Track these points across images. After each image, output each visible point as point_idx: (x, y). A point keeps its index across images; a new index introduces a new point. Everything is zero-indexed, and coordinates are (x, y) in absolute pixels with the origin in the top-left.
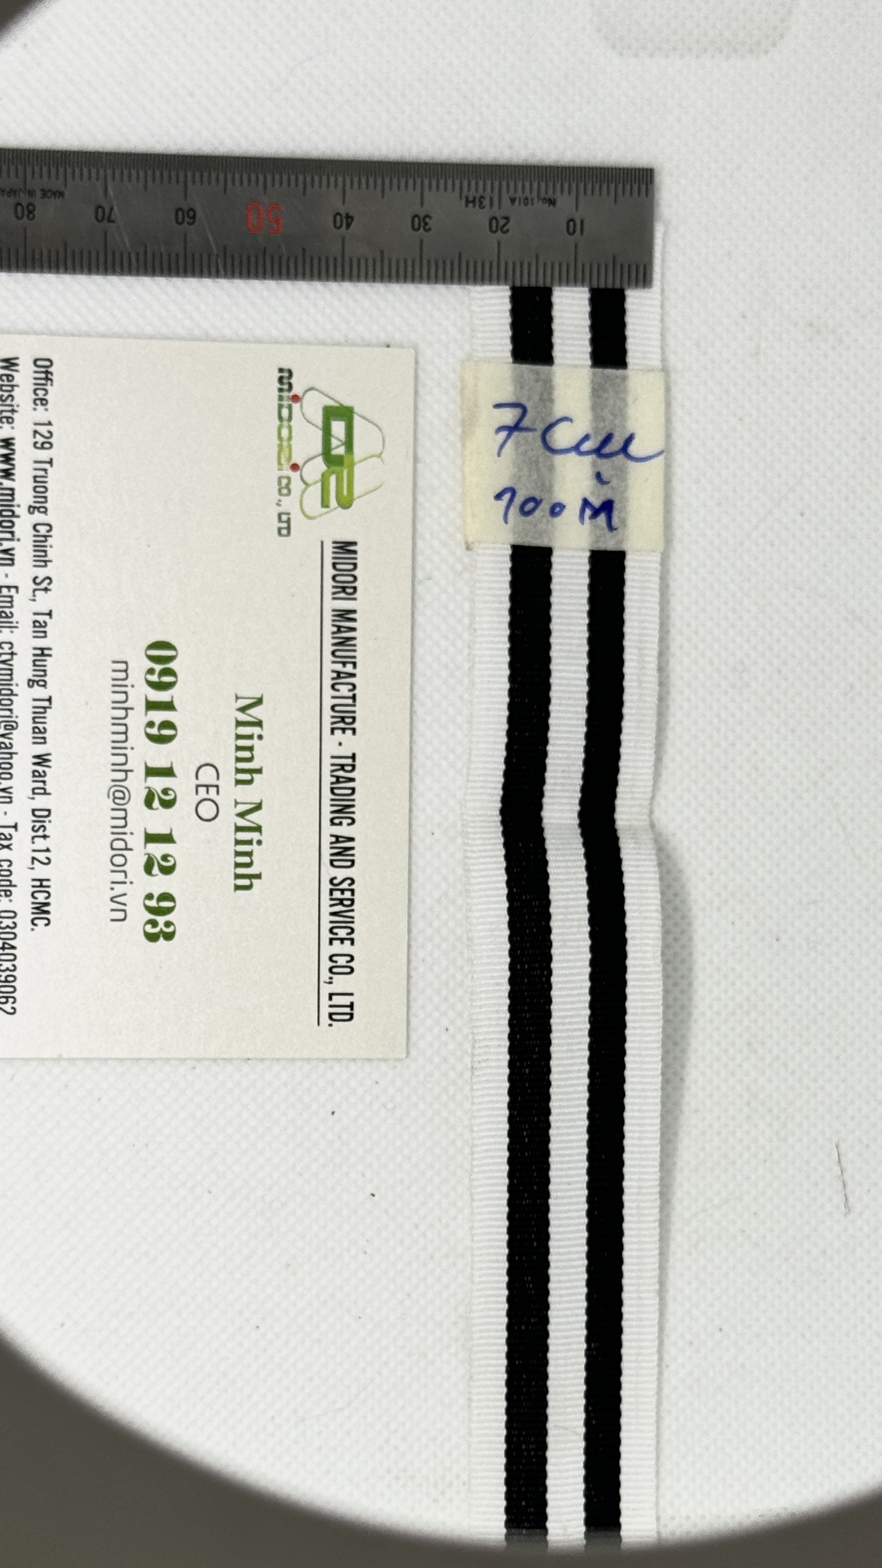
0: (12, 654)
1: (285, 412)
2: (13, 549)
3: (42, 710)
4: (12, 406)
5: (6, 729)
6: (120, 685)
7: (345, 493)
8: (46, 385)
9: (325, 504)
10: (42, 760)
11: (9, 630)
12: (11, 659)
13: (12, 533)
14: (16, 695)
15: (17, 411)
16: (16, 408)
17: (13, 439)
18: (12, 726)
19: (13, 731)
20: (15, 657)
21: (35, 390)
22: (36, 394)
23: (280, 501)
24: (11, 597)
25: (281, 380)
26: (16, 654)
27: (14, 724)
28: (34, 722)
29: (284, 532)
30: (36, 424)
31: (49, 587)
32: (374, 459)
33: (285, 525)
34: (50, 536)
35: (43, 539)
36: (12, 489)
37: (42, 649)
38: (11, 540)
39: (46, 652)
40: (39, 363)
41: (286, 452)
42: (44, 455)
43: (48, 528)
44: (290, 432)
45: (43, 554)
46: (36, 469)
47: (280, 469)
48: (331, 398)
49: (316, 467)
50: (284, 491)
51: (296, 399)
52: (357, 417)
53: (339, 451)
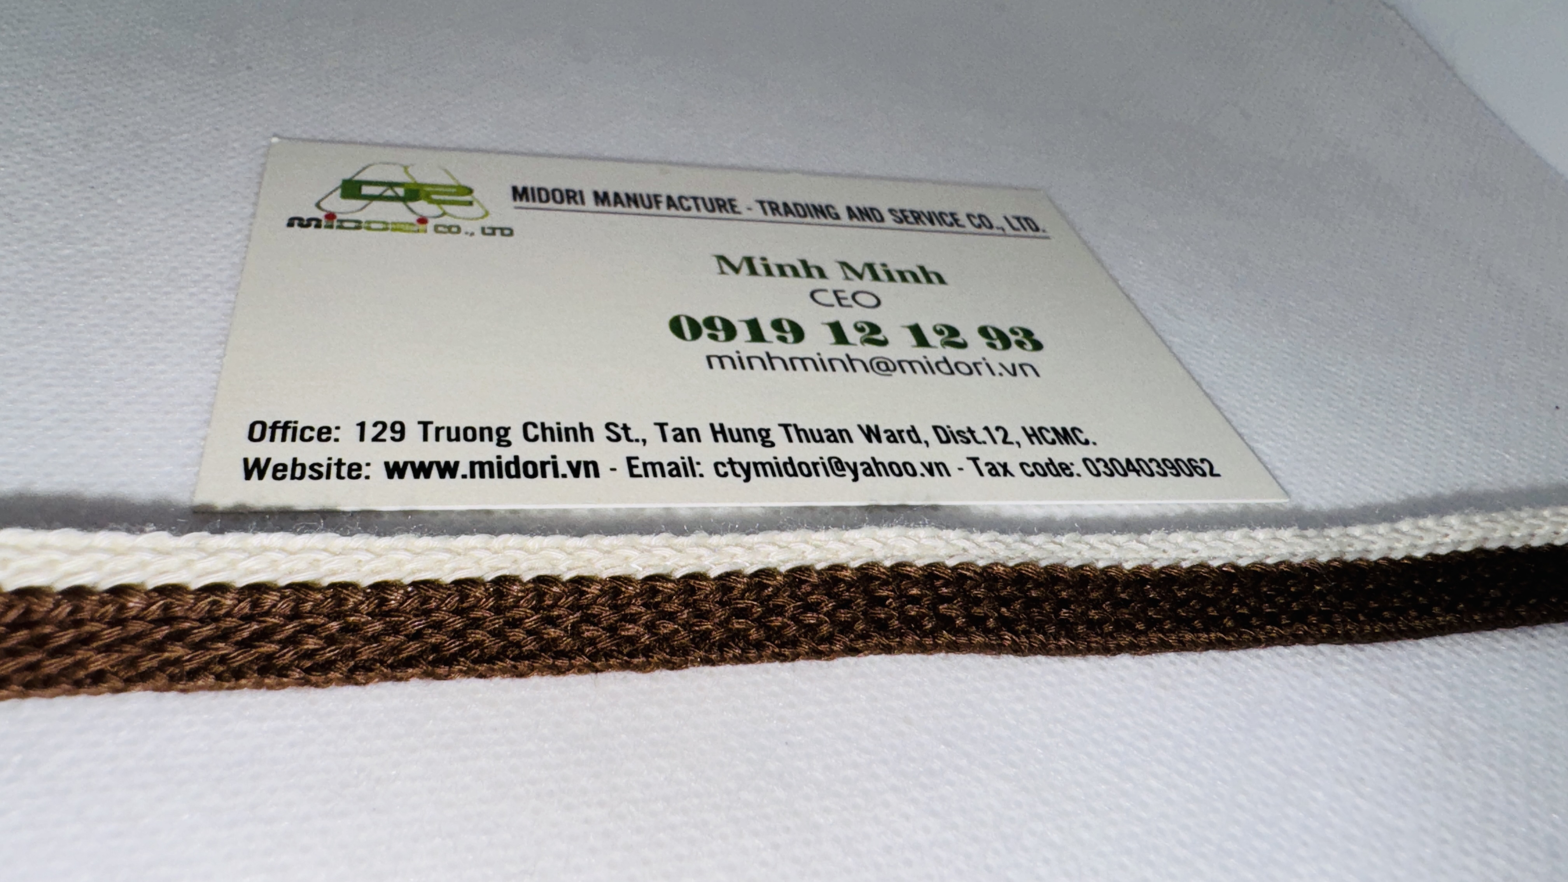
0: (731, 462)
1: (346, 224)
2: (569, 463)
3: (802, 434)
4: (329, 466)
5: (843, 469)
6: (742, 363)
7: (454, 190)
8: (295, 429)
9: (470, 203)
10: (871, 434)
11: (696, 467)
12: (740, 464)
13: (544, 464)
14: (790, 459)
15: (340, 460)
16: (335, 461)
17: (387, 464)
18: (836, 463)
19: (843, 460)
20: (734, 460)
21: (302, 439)
22: (311, 439)
23: (467, 233)
24: (645, 465)
25: (301, 225)
26: (730, 459)
27: (833, 461)
28: (822, 440)
29: (507, 232)
30: (362, 439)
31: (621, 426)
32: (410, 170)
33: (498, 232)
34: (543, 424)
35: (548, 433)
36: (472, 464)
37: (715, 433)
38: (555, 465)
39: (717, 428)
40: (257, 434)
41: (402, 226)
42: (414, 431)
43: (530, 428)
44: (375, 222)
45: (571, 433)
46: (437, 439)
47: (425, 231)
48: (331, 193)
49: (422, 207)
50: (454, 229)
51: (331, 216)
52: (357, 178)
53: (401, 191)
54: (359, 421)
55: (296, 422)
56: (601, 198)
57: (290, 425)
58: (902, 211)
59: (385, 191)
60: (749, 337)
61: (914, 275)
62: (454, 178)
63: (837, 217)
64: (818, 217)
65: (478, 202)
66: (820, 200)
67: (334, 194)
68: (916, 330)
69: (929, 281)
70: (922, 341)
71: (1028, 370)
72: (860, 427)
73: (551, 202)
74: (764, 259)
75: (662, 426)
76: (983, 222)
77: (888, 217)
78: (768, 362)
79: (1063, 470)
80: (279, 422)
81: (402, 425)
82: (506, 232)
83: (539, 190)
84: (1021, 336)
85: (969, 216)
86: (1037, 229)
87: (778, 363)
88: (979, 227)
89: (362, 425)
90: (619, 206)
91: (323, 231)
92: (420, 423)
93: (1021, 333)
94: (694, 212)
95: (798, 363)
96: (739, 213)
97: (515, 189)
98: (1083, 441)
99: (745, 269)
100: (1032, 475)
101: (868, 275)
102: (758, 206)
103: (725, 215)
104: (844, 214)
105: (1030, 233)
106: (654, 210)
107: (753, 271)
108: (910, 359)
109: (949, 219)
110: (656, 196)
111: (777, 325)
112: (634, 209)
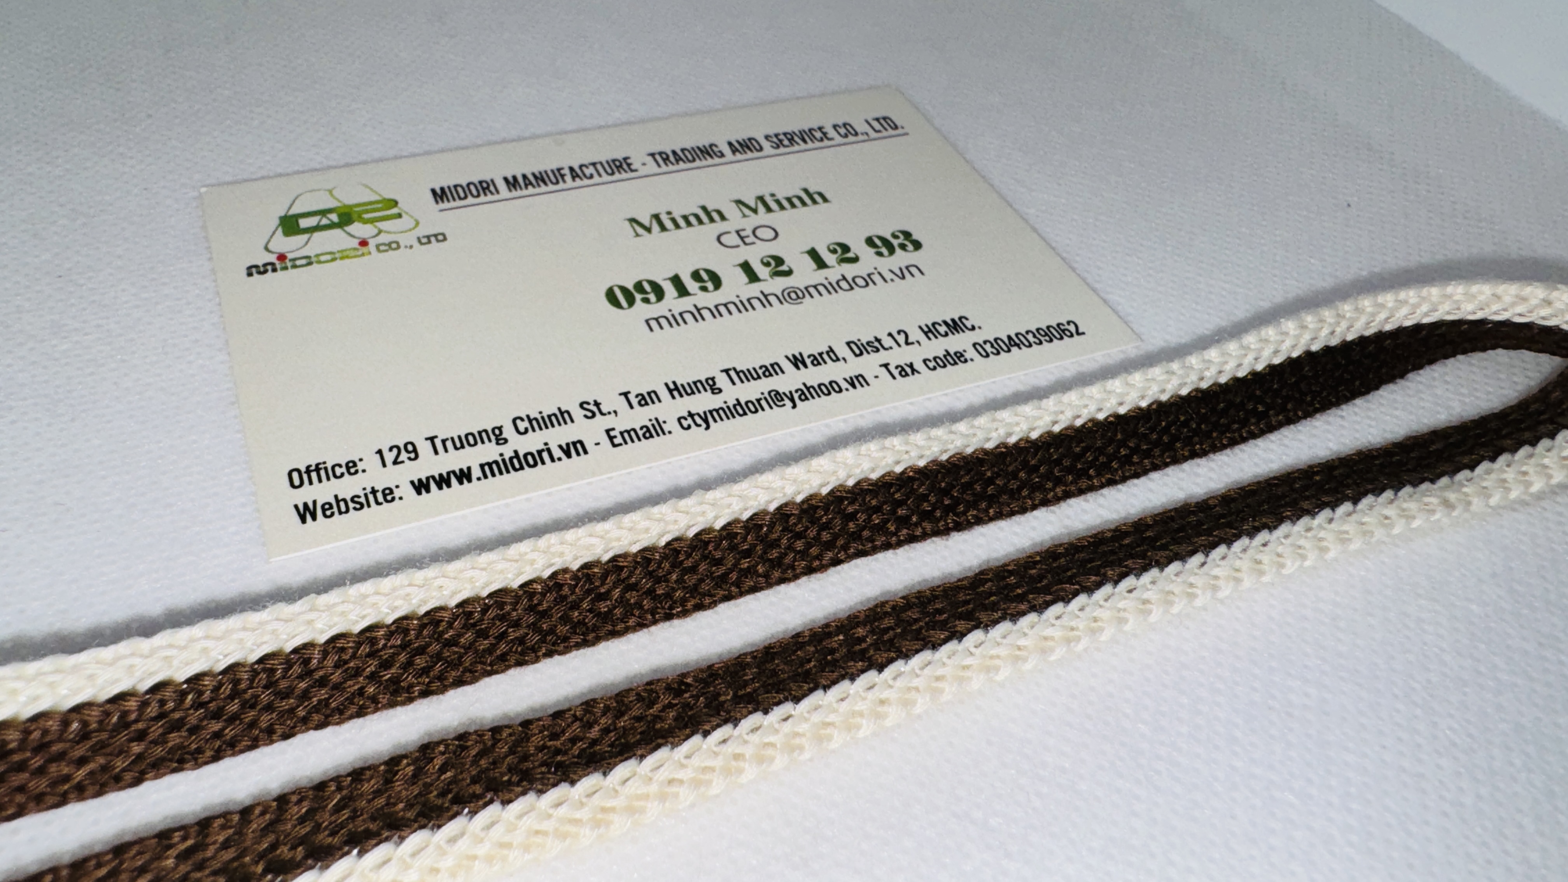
0: (691, 415)
1: (298, 263)
2: (560, 447)
3: (741, 375)
4: (366, 495)
5: (783, 400)
6: (676, 320)
7: (380, 206)
8: (326, 469)
9: (399, 216)
10: (798, 361)
15: (373, 488)
16: (369, 490)
17: (412, 483)
19: (781, 391)
20: (693, 412)
21: (335, 476)
22: (342, 475)
23: (406, 247)
24: (622, 433)
25: (259, 273)
26: (689, 412)
27: (773, 394)
28: (759, 377)
30: (384, 465)
31: (592, 403)
32: (334, 192)
33: (433, 239)
34: (528, 416)
35: (534, 423)
36: (482, 466)
37: (671, 391)
38: (549, 451)
39: (672, 386)
40: (297, 482)
41: (348, 253)
42: (425, 448)
44: (322, 254)
46: (446, 451)
47: (370, 253)
48: (274, 233)
49: (358, 229)
50: (394, 246)
51: (282, 257)
52: (291, 212)
53: (334, 217)
54: (376, 450)
55: (324, 463)
56: (512, 183)
57: (320, 466)
58: (776, 135)
59: (320, 220)
60: (676, 294)
61: (800, 198)
62: (376, 193)
63: (722, 155)
64: (706, 159)
65: (407, 213)
66: (703, 141)
67: (277, 232)
68: (813, 254)
69: (815, 202)
70: (821, 264)
71: (913, 270)
72: (787, 357)
73: (470, 197)
74: (669, 213)
75: (626, 394)
76: (847, 130)
77: (766, 144)
78: (698, 313)
79: (959, 358)
80: (310, 466)
81: (412, 444)
82: (441, 237)
83: (455, 186)
84: (901, 240)
85: (835, 127)
86: (896, 127)
87: (706, 313)
88: (846, 136)
89: (380, 452)
90: (530, 187)
91: (280, 274)
92: (427, 439)
93: (902, 237)
94: (597, 179)
95: (722, 309)
96: (636, 171)
97: (433, 191)
98: (970, 327)
99: (656, 228)
100: (935, 368)
101: (761, 209)
102: (650, 158)
103: (624, 175)
104: (727, 150)
105: (891, 132)
106: (561, 185)
107: (663, 228)
108: (813, 283)
109: (818, 135)
110: (559, 170)
111: (696, 276)
112: (543, 188)
